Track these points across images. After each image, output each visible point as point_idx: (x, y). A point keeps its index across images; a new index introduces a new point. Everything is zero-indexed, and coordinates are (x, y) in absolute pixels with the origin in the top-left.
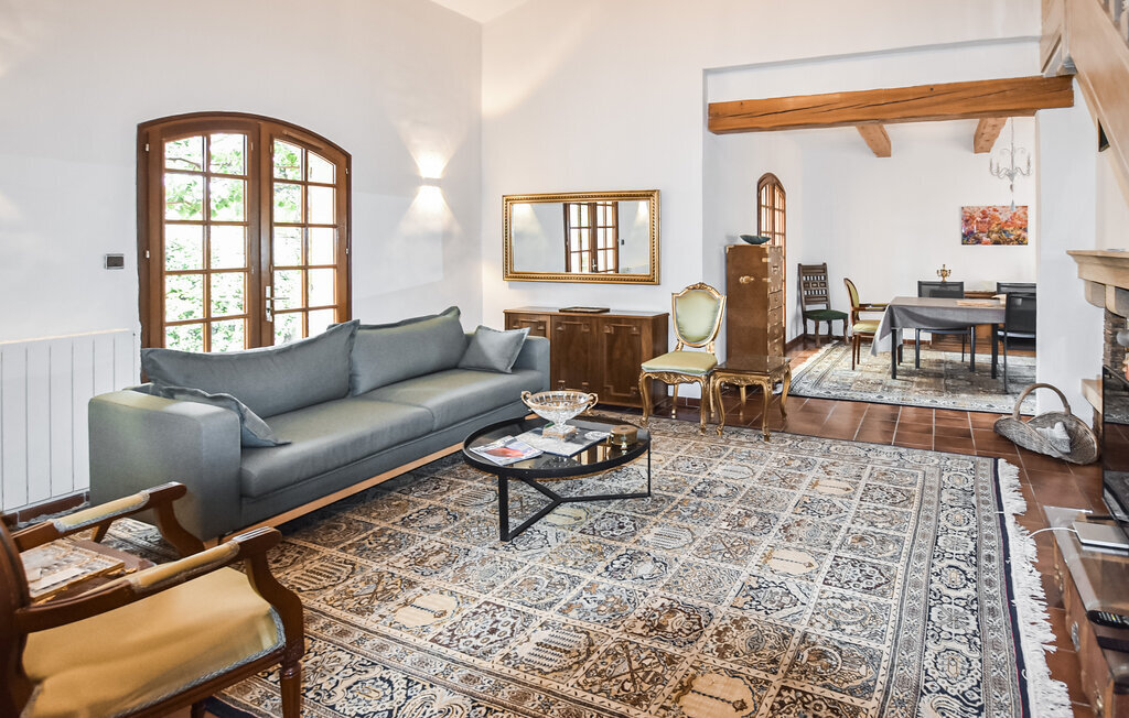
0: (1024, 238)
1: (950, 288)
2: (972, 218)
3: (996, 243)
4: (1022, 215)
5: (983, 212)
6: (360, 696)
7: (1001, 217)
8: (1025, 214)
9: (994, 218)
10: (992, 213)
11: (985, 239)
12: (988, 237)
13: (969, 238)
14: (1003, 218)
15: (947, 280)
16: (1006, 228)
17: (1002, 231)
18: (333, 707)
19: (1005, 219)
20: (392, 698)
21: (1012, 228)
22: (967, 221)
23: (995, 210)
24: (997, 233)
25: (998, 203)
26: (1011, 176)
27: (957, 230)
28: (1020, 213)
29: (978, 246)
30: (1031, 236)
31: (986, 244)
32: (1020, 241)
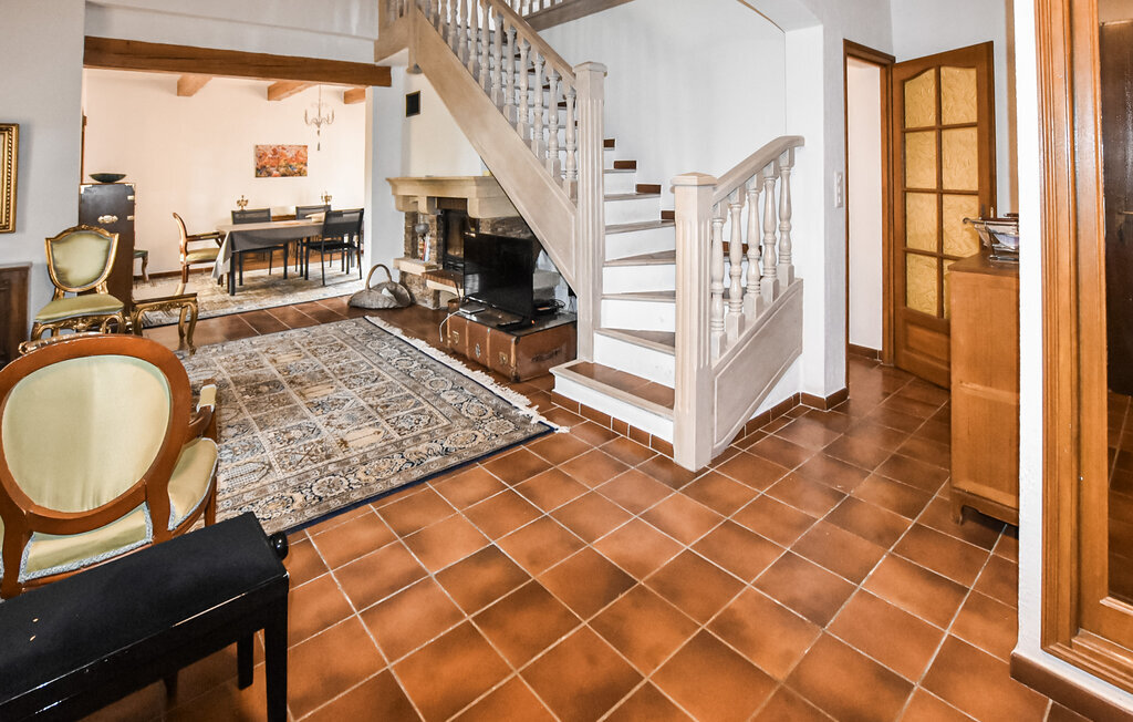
0: (304, 171)
1: (248, 216)
2: (265, 154)
3: (284, 175)
4: (304, 153)
5: (274, 150)
7: (287, 154)
8: (306, 152)
9: (282, 155)
10: (281, 150)
11: (275, 172)
12: (277, 170)
13: (261, 171)
14: (290, 155)
15: (245, 208)
16: (291, 163)
17: (288, 165)
21: (296, 163)
22: (260, 156)
23: (283, 149)
24: (284, 167)
25: (286, 142)
26: (318, 124)
27: (251, 165)
28: (302, 151)
29: (270, 178)
30: (309, 169)
31: (276, 176)
32: (301, 173)
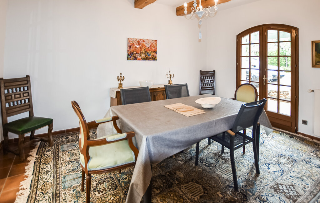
0: (155, 57)
2: (133, 45)
3: (144, 59)
4: (155, 45)
5: (138, 42)
7: (146, 45)
8: (156, 44)
9: (143, 45)
10: (142, 42)
11: (139, 57)
12: (140, 56)
13: (131, 56)
14: (147, 46)
16: (148, 51)
17: (146, 53)
19: (148, 46)
21: (150, 52)
22: (130, 46)
23: (144, 41)
24: (144, 54)
25: (145, 38)
29: (135, 61)
30: (158, 56)
31: (139, 60)
32: (154, 59)
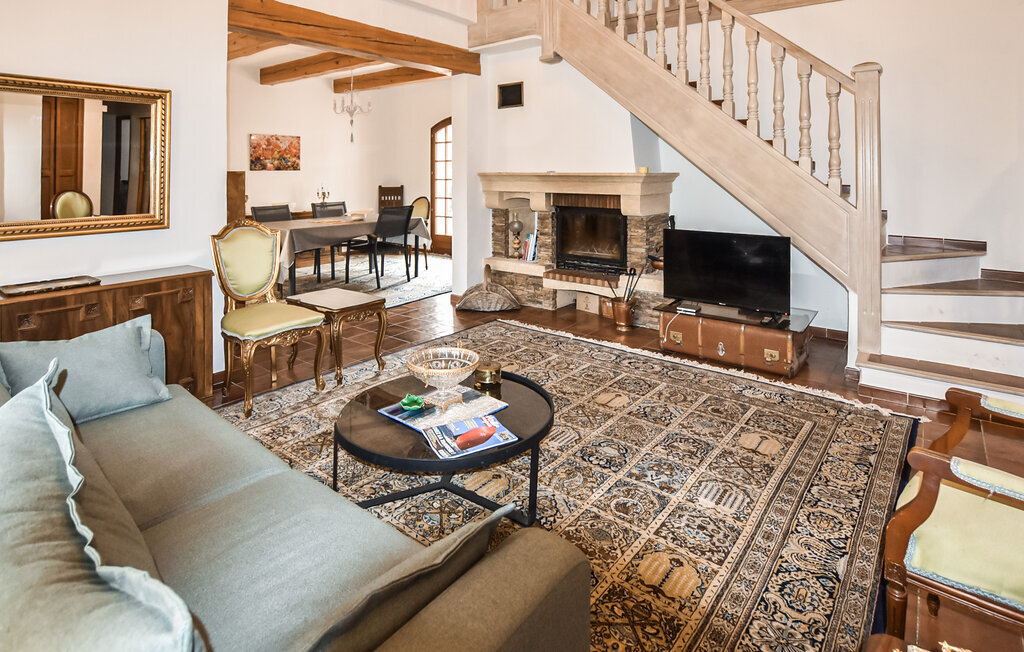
0: (298, 165)
2: (259, 145)
3: (278, 169)
4: (297, 145)
5: (268, 140)
6: (808, 600)
7: (281, 145)
8: (299, 143)
9: (276, 146)
10: (275, 141)
11: (269, 165)
12: (272, 163)
13: (257, 163)
14: (283, 146)
16: (285, 156)
17: (282, 158)
18: (828, 617)
19: (285, 147)
20: (804, 579)
21: (289, 156)
22: (254, 147)
23: (277, 139)
24: (278, 159)
25: (279, 132)
26: (351, 113)
27: (245, 156)
28: (295, 142)
29: (264, 171)
30: (302, 163)
31: (270, 170)
32: (295, 167)
